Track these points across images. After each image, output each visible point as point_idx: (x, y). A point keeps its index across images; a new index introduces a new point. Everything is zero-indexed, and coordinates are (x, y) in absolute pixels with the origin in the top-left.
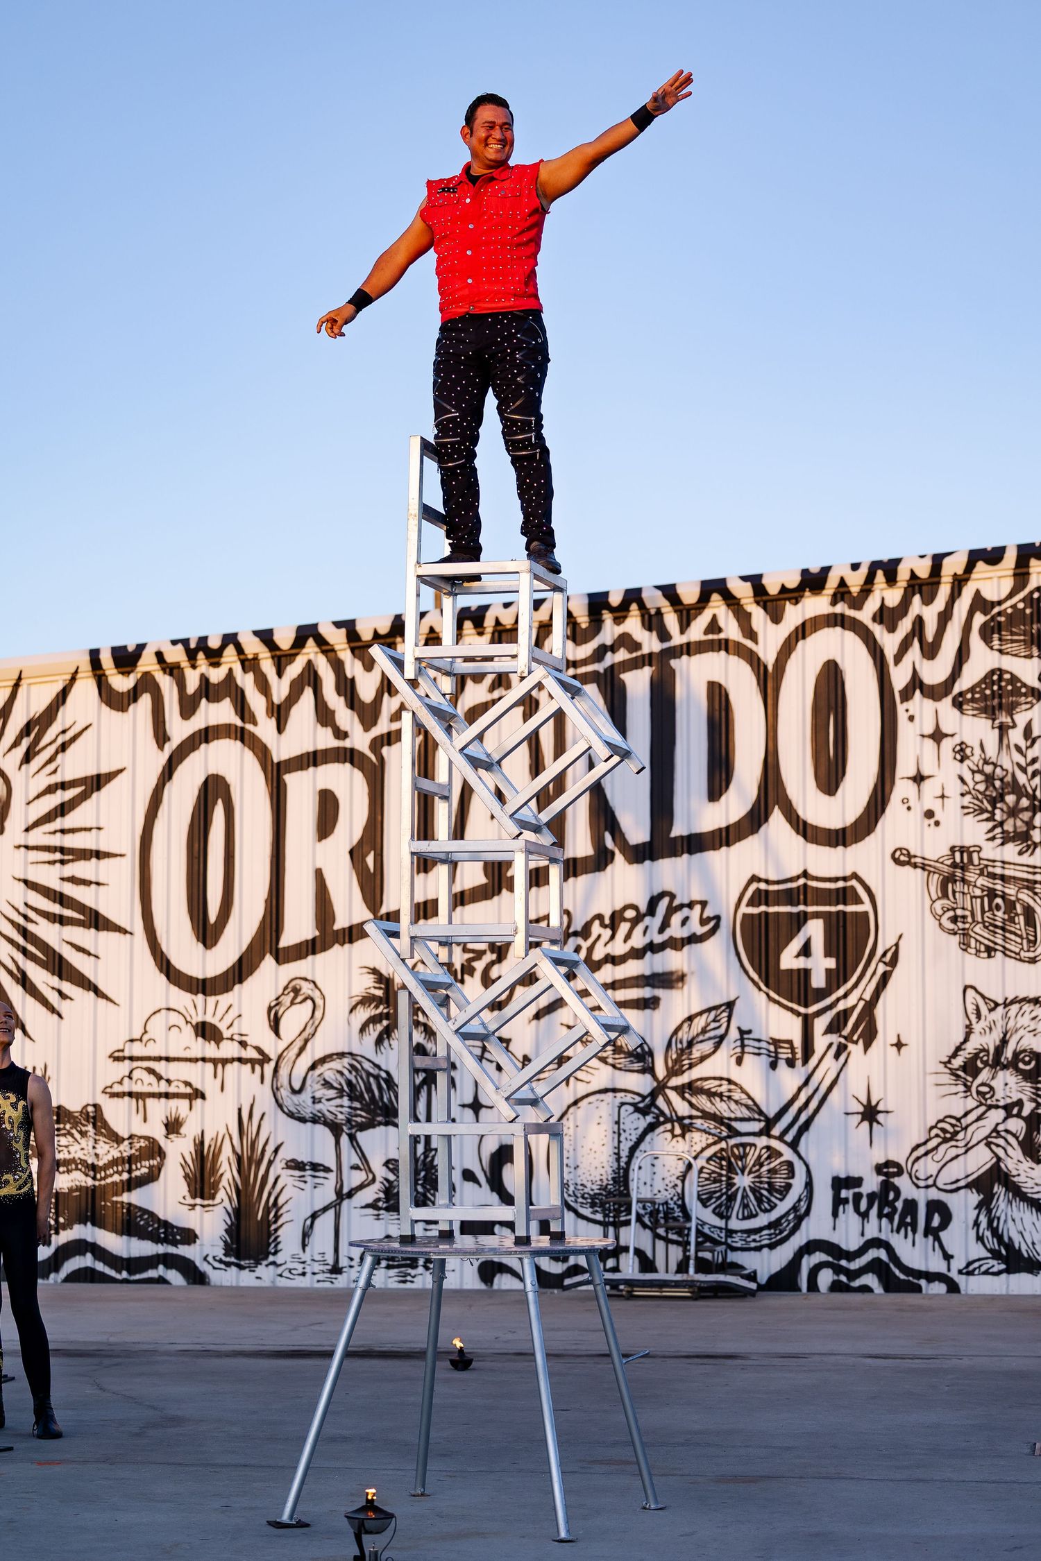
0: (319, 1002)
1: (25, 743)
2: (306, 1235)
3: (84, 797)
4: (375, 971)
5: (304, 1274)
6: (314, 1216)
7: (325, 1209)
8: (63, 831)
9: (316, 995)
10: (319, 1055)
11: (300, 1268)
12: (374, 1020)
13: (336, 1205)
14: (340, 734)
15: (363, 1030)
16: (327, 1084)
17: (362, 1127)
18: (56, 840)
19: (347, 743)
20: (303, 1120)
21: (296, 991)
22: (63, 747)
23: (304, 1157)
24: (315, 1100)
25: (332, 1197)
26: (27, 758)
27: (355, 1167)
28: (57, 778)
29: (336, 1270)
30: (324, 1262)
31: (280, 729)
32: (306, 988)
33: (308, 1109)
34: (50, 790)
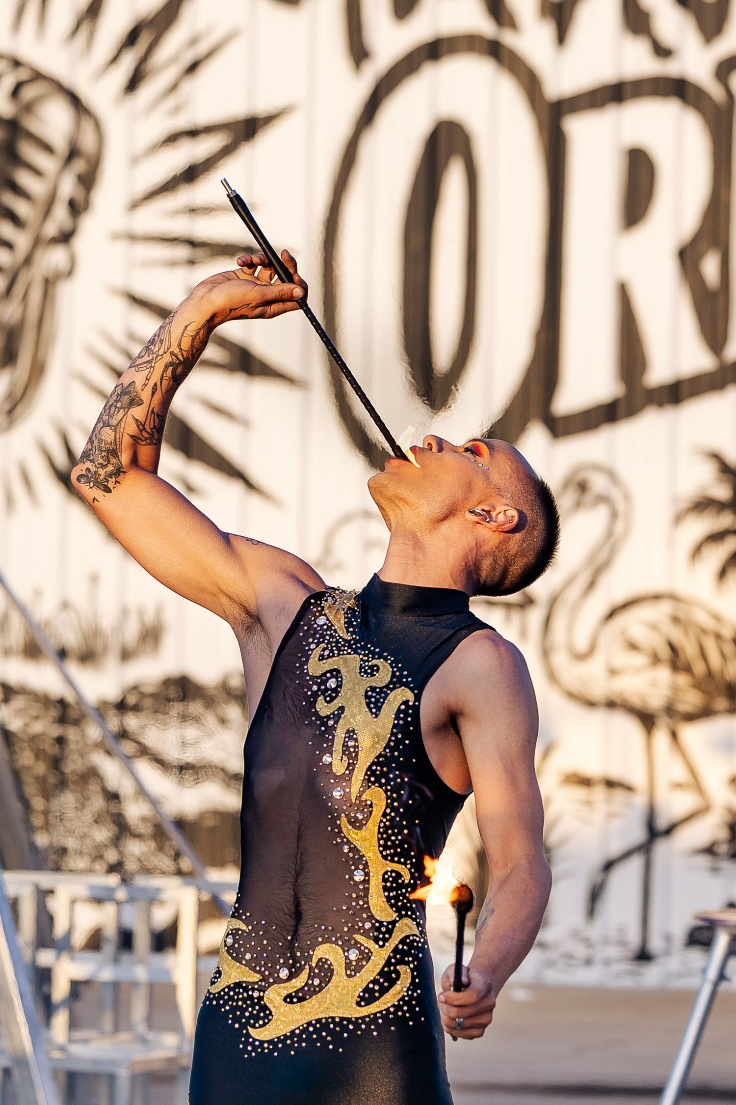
0: (621, 506)
1: (129, 61)
2: (595, 895)
3: (227, 151)
4: (717, 457)
5: (588, 962)
6: (609, 866)
7: (627, 855)
8: (193, 211)
9: (616, 495)
10: (620, 595)
11: (581, 951)
12: (716, 537)
13: (645, 848)
14: (662, 51)
15: (697, 551)
16: (633, 646)
17: (690, 717)
18: (181, 226)
19: (672, 68)
20: (591, 704)
21: (583, 487)
22: (193, 68)
23: (593, 768)
24: (613, 672)
25: (638, 835)
26: (133, 83)
27: (678, 786)
28: (182, 122)
29: (644, 956)
30: (622, 943)
31: (561, 37)
32: (599, 483)
33: (599, 689)
34: (172, 139)
